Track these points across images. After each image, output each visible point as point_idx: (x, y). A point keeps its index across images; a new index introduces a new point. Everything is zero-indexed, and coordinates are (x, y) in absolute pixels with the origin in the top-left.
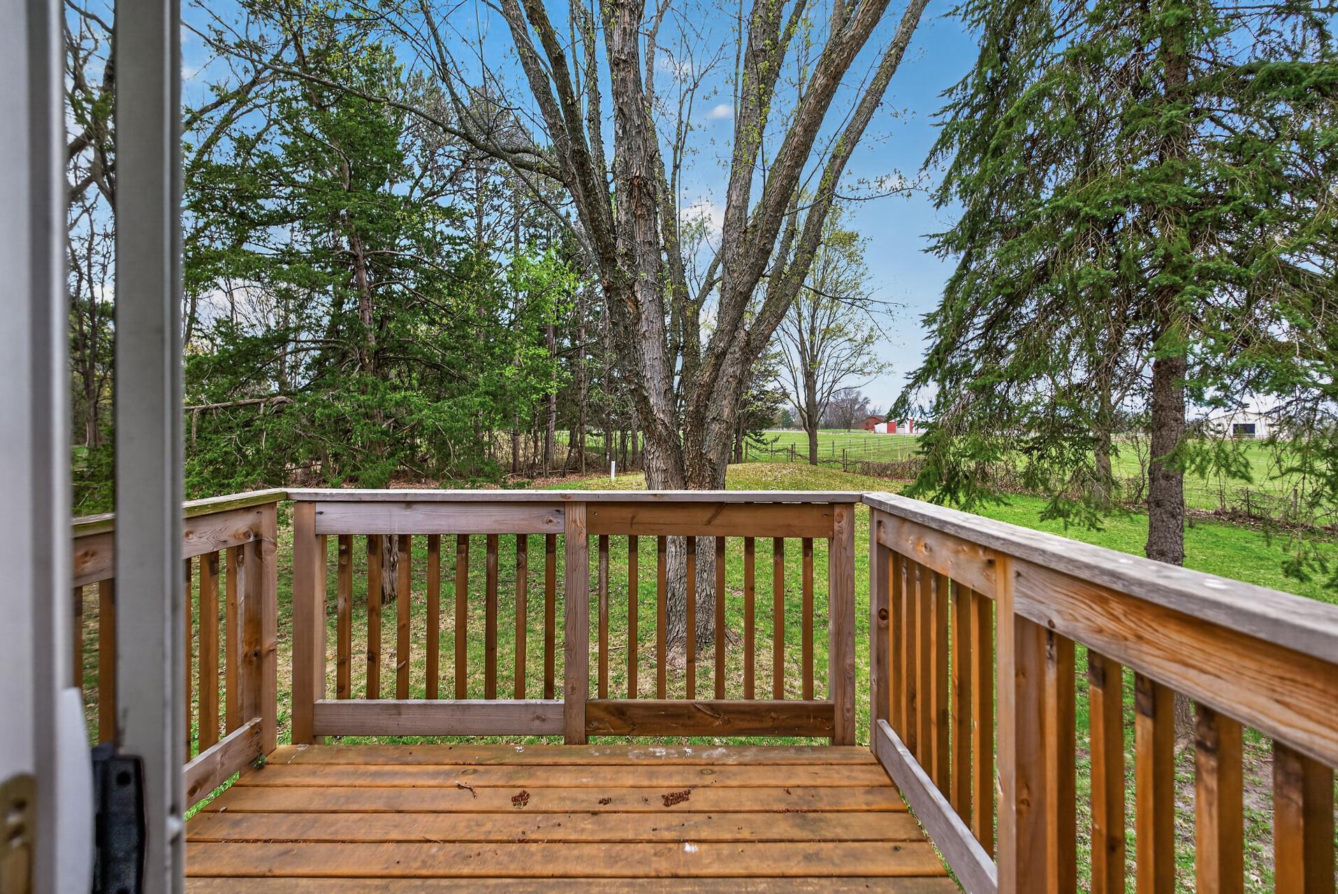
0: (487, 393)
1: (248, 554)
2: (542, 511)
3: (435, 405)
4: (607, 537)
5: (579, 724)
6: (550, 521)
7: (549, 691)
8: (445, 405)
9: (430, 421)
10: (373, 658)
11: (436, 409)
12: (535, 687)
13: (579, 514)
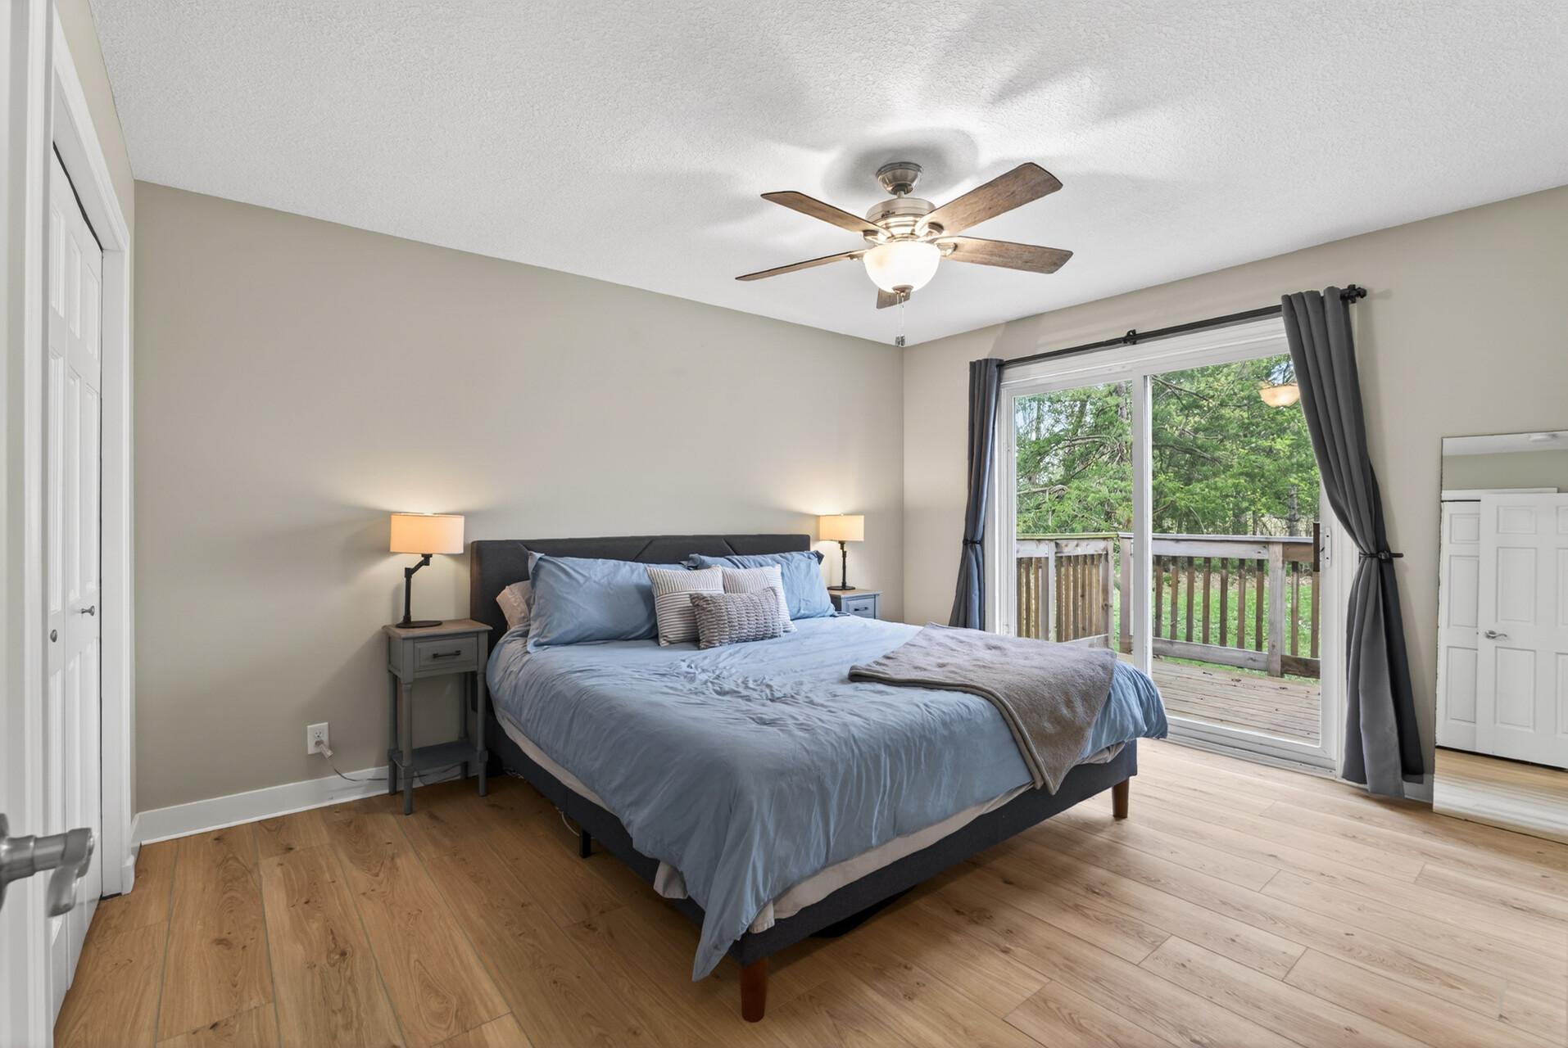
0: (1241, 474)
1: (1103, 557)
2: (1255, 547)
3: (1187, 488)
4: (1297, 563)
5: (1278, 666)
6: (1260, 552)
7: (1259, 646)
8: (1197, 487)
9: (1183, 503)
10: (1174, 604)
11: (1189, 491)
12: (1250, 641)
13: (1278, 549)
